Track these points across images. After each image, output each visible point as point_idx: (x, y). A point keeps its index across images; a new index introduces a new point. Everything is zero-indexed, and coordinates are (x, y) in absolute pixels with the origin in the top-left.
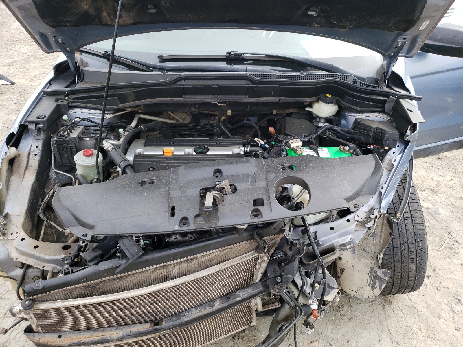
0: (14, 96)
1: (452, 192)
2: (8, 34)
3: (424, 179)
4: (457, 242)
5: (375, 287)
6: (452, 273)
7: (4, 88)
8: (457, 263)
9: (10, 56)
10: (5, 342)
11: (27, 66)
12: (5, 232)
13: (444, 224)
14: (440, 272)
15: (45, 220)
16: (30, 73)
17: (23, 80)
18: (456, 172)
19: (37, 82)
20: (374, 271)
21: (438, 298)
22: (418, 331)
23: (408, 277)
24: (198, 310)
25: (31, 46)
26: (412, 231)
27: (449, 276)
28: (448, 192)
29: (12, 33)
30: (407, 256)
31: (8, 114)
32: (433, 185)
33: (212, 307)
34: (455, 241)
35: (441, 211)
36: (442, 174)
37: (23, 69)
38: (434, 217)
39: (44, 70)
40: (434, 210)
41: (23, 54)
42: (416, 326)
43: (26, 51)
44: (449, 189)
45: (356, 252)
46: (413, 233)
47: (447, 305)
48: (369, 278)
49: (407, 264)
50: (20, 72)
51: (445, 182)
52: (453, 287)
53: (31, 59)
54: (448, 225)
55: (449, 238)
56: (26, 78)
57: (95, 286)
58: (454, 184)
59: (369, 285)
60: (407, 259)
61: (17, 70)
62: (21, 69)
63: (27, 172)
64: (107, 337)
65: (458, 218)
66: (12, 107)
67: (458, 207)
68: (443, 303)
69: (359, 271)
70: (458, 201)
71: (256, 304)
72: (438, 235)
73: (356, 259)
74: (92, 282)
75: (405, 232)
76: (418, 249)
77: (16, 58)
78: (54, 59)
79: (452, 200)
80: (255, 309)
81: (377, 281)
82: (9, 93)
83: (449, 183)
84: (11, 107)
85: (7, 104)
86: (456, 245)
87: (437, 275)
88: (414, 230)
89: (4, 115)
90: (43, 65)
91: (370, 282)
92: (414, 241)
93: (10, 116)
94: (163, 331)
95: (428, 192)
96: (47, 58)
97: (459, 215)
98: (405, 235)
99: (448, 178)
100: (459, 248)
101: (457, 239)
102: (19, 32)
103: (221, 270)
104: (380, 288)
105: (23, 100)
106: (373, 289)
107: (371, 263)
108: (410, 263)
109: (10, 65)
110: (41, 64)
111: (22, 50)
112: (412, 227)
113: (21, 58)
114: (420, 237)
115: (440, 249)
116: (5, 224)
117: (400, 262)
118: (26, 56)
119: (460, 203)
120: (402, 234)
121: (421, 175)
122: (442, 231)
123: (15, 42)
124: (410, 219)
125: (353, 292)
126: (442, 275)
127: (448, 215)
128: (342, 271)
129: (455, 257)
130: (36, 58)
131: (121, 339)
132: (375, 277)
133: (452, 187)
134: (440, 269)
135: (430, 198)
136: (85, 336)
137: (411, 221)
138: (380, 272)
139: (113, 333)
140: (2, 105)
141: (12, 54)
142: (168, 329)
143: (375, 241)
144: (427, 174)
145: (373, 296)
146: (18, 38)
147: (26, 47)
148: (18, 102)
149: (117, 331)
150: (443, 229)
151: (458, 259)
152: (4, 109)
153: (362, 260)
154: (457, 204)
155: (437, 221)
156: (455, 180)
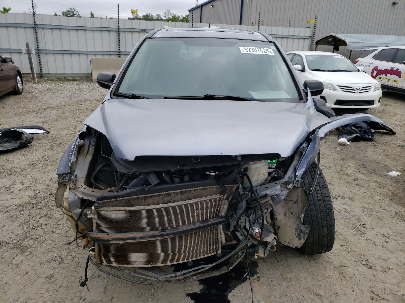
0: (49, 141)
1: (364, 200)
2: (41, 104)
3: (344, 192)
4: (365, 227)
5: (301, 238)
6: (360, 244)
7: (41, 136)
8: (364, 239)
9: (43, 117)
10: (52, 274)
11: (56, 123)
12: (76, 184)
13: (357, 218)
14: (351, 243)
15: (94, 183)
16: (58, 127)
17: (54, 132)
18: (369, 189)
19: (63, 133)
20: (299, 226)
21: (348, 258)
22: (333, 275)
23: (323, 237)
24: (187, 226)
25: (58, 111)
26: (323, 205)
27: (357, 245)
28: (361, 200)
29: (44, 103)
30: (321, 222)
31: (45, 151)
32: (351, 196)
33: (195, 225)
34: (363, 227)
35: (356, 210)
36: (358, 189)
37: (53, 125)
38: (350, 214)
39: (68, 125)
40: (350, 209)
41: (53, 116)
42: (332, 272)
43: (54, 114)
44: (362, 198)
45: (287, 215)
46: (324, 207)
47: (354, 261)
48: (296, 232)
49: (321, 228)
50: (51, 127)
51: (360, 194)
52: (359, 251)
53: (58, 119)
54: (360, 218)
55: (359, 225)
56: (56, 130)
57: (131, 202)
58: (366, 195)
59: (297, 237)
60: (321, 224)
61: (49, 126)
62: (51, 125)
63: (87, 155)
64: (134, 236)
65: (367, 214)
66: (48, 147)
67: (368, 208)
68: (352, 260)
69: (289, 227)
70: (368, 205)
71: (221, 237)
72: (352, 223)
73: (287, 219)
74: (131, 197)
75: (319, 206)
76: (328, 217)
77: (48, 119)
78: (75, 119)
79: (364, 204)
80: (221, 241)
81: (302, 233)
82: (45, 139)
83: (363, 195)
84: (46, 147)
85: (44, 145)
86: (364, 229)
87: (349, 245)
88: (324, 205)
89: (42, 152)
90: (67, 122)
91: (297, 235)
92: (324, 212)
93: (46, 152)
94: (166, 235)
95: (347, 199)
96: (70, 119)
97: (368, 213)
98: (319, 208)
99: (363, 192)
100: (366, 230)
101: (364, 226)
102: (49, 103)
103: (200, 201)
104: (304, 239)
105: (55, 143)
106: (300, 239)
107: (297, 221)
108: (323, 227)
109: (44, 122)
110: (66, 122)
111: (52, 114)
112: (323, 203)
113: (52, 118)
114: (328, 209)
115: (353, 231)
116: (76, 180)
117: (317, 227)
118: (54, 117)
119: (369, 206)
120: (317, 208)
121: (342, 190)
122: (355, 221)
123: (46, 109)
124: (322, 198)
125: (287, 243)
126: (353, 245)
127: (360, 212)
128: (279, 228)
129: (362, 236)
130: (62, 119)
131: (142, 238)
132: (300, 231)
133: (364, 197)
134: (351, 242)
135: (348, 203)
136: (122, 235)
137: (322, 199)
138: (303, 227)
139: (138, 234)
140: (41, 146)
141: (44, 116)
142: (169, 235)
143: (298, 206)
144: (347, 189)
145: (300, 244)
146: (48, 106)
147: (55, 112)
148: (52, 144)
149: (140, 234)
150: (355, 220)
151: (364, 237)
152: (42, 148)
153: (291, 220)
154: (367, 207)
155: (352, 215)
156: (368, 193)
